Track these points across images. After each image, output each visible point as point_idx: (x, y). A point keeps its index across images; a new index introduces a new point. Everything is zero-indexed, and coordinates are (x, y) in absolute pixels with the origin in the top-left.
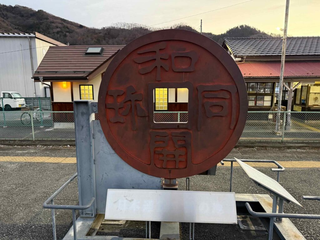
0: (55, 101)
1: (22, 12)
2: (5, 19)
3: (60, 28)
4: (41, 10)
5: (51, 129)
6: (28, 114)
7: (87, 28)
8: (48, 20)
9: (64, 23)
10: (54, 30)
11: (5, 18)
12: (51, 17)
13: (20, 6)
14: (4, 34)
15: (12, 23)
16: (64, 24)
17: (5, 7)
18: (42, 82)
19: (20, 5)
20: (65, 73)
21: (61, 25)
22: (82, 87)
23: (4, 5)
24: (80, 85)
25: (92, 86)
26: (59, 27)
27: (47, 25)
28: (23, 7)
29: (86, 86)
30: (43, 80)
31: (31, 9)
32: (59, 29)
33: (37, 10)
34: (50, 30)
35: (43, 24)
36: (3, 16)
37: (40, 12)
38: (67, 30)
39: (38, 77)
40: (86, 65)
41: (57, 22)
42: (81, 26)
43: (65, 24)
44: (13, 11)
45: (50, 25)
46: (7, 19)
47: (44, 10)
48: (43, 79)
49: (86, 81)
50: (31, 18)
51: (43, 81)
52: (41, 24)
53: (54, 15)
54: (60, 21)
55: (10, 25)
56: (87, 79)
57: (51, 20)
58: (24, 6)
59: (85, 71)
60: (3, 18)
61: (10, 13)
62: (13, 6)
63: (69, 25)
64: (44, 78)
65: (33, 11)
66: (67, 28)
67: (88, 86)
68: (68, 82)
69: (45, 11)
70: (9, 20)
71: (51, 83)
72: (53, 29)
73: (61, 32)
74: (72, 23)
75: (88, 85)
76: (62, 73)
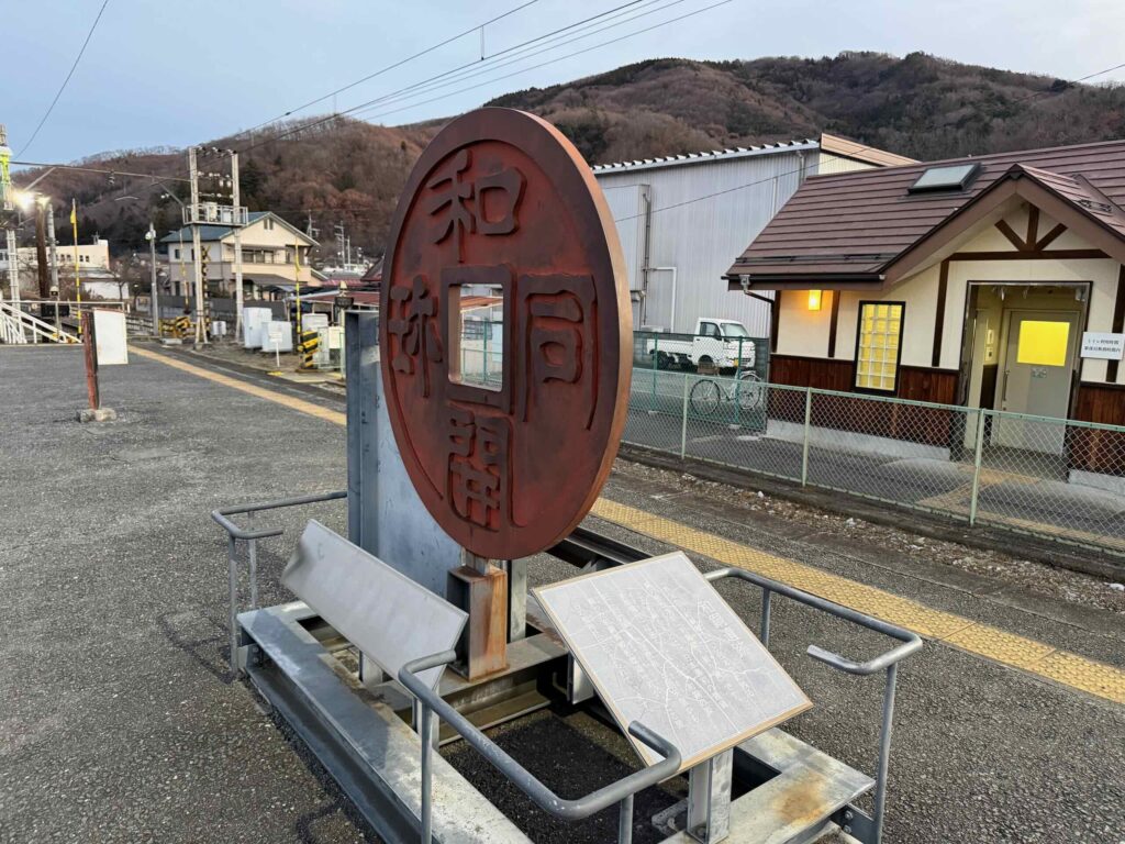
0: (781, 351)
1: (856, 73)
2: (802, 103)
3: (972, 103)
4: (916, 54)
5: (754, 438)
6: (713, 386)
7: (1083, 89)
8: (936, 83)
9: (991, 84)
10: (948, 114)
11: (805, 98)
12: (945, 72)
13: (852, 53)
14: (737, 150)
15: (820, 110)
16: (990, 89)
17: (811, 66)
18: (747, 291)
19: (854, 50)
20: (817, 260)
21: (977, 92)
22: (869, 310)
23: (807, 60)
24: (862, 303)
25: (899, 308)
26: (972, 99)
27: (928, 102)
28: (862, 53)
29: (881, 307)
30: (748, 283)
31: (886, 55)
32: (968, 111)
33: (903, 57)
34: (935, 117)
35: (916, 99)
36: (800, 94)
37: (915, 60)
38: (999, 107)
39: (737, 275)
40: (895, 232)
41: (964, 85)
42: (1060, 86)
43: (995, 87)
44: (831, 75)
45: (939, 99)
46: (809, 100)
47: (928, 52)
48: (750, 281)
49: (877, 287)
50: (881, 86)
51: (750, 287)
52: (908, 99)
53: (958, 62)
54: (977, 80)
55: (815, 118)
56: (878, 281)
57: (947, 79)
58: (865, 51)
59: (879, 255)
60: (799, 100)
61: (820, 82)
62: (833, 57)
63: (1008, 90)
64: (754, 278)
65: (890, 60)
66: (1002, 99)
67: (886, 307)
68: (825, 292)
69: (929, 54)
70: (816, 103)
71: (778, 295)
72: (944, 112)
73: (976, 118)
74: (1021, 80)
75: (890, 303)
76: (807, 261)
